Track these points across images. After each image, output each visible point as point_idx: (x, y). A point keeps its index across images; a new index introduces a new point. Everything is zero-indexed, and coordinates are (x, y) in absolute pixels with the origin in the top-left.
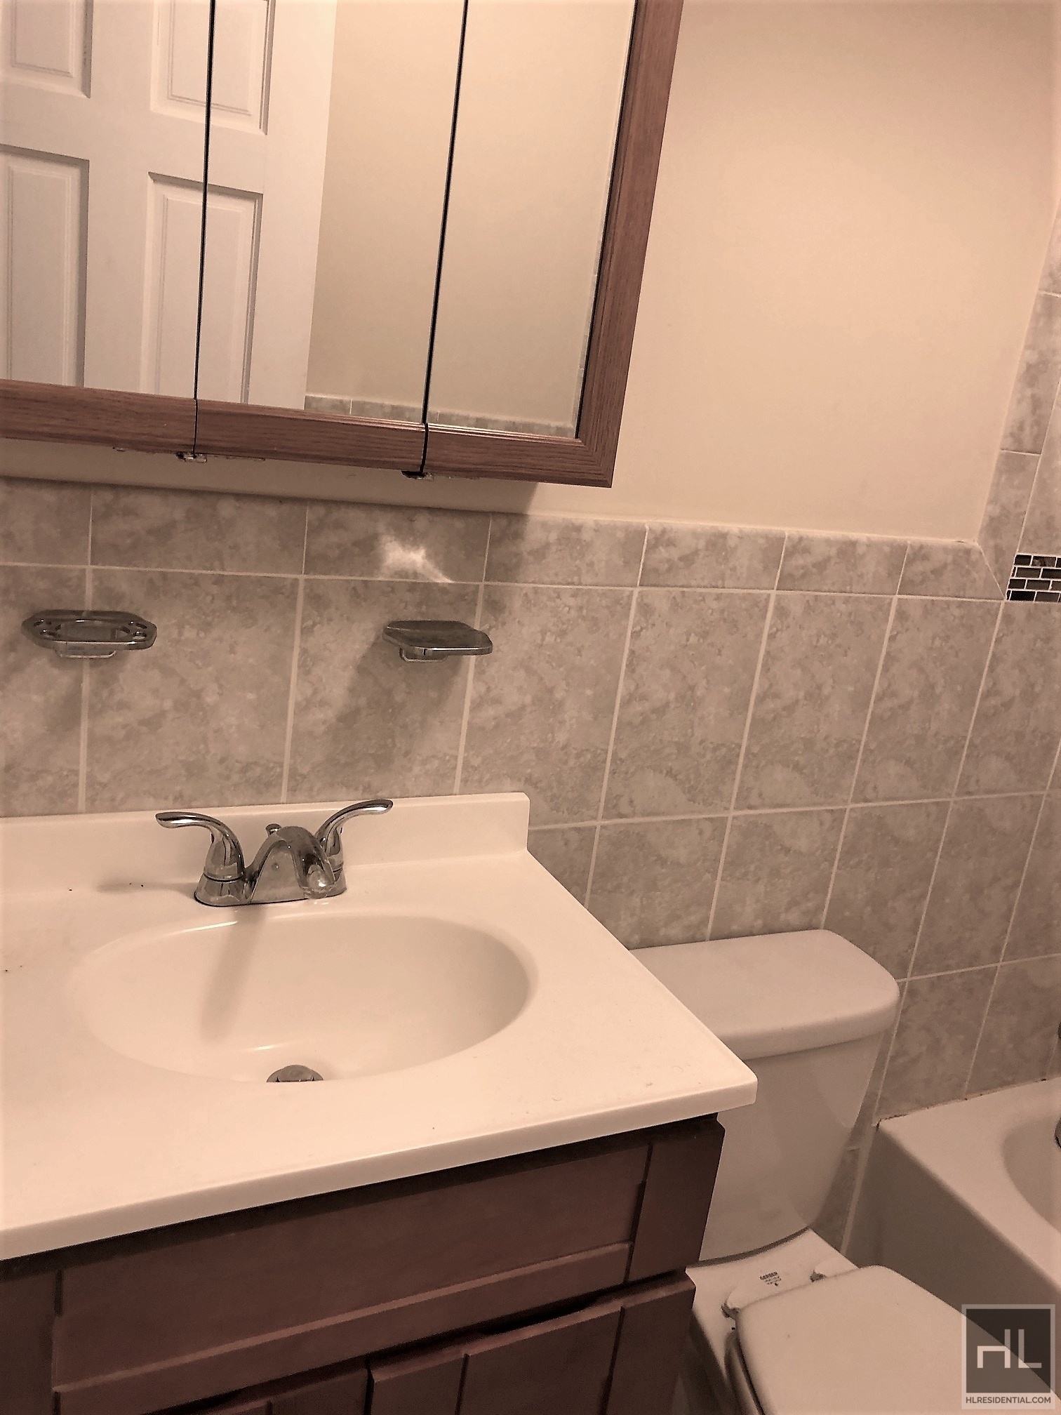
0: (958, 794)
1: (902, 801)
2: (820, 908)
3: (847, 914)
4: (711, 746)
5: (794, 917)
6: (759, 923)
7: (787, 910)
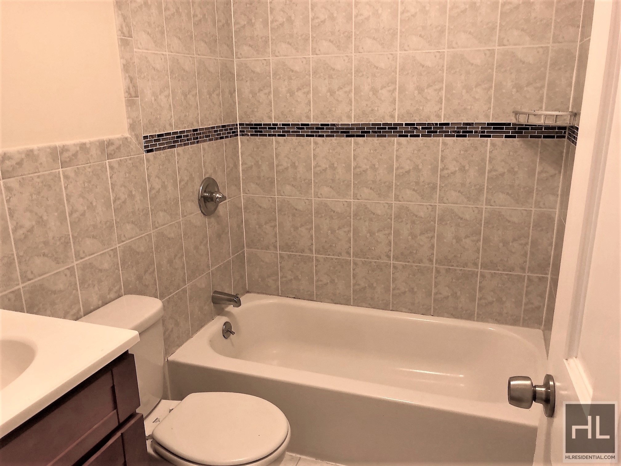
0: (153, 229)
1: (136, 237)
2: (120, 288)
3: (131, 287)
4: (58, 239)
5: (112, 295)
6: (100, 303)
7: (109, 294)
